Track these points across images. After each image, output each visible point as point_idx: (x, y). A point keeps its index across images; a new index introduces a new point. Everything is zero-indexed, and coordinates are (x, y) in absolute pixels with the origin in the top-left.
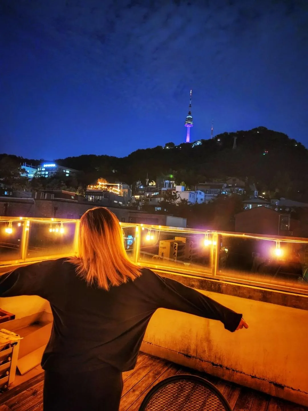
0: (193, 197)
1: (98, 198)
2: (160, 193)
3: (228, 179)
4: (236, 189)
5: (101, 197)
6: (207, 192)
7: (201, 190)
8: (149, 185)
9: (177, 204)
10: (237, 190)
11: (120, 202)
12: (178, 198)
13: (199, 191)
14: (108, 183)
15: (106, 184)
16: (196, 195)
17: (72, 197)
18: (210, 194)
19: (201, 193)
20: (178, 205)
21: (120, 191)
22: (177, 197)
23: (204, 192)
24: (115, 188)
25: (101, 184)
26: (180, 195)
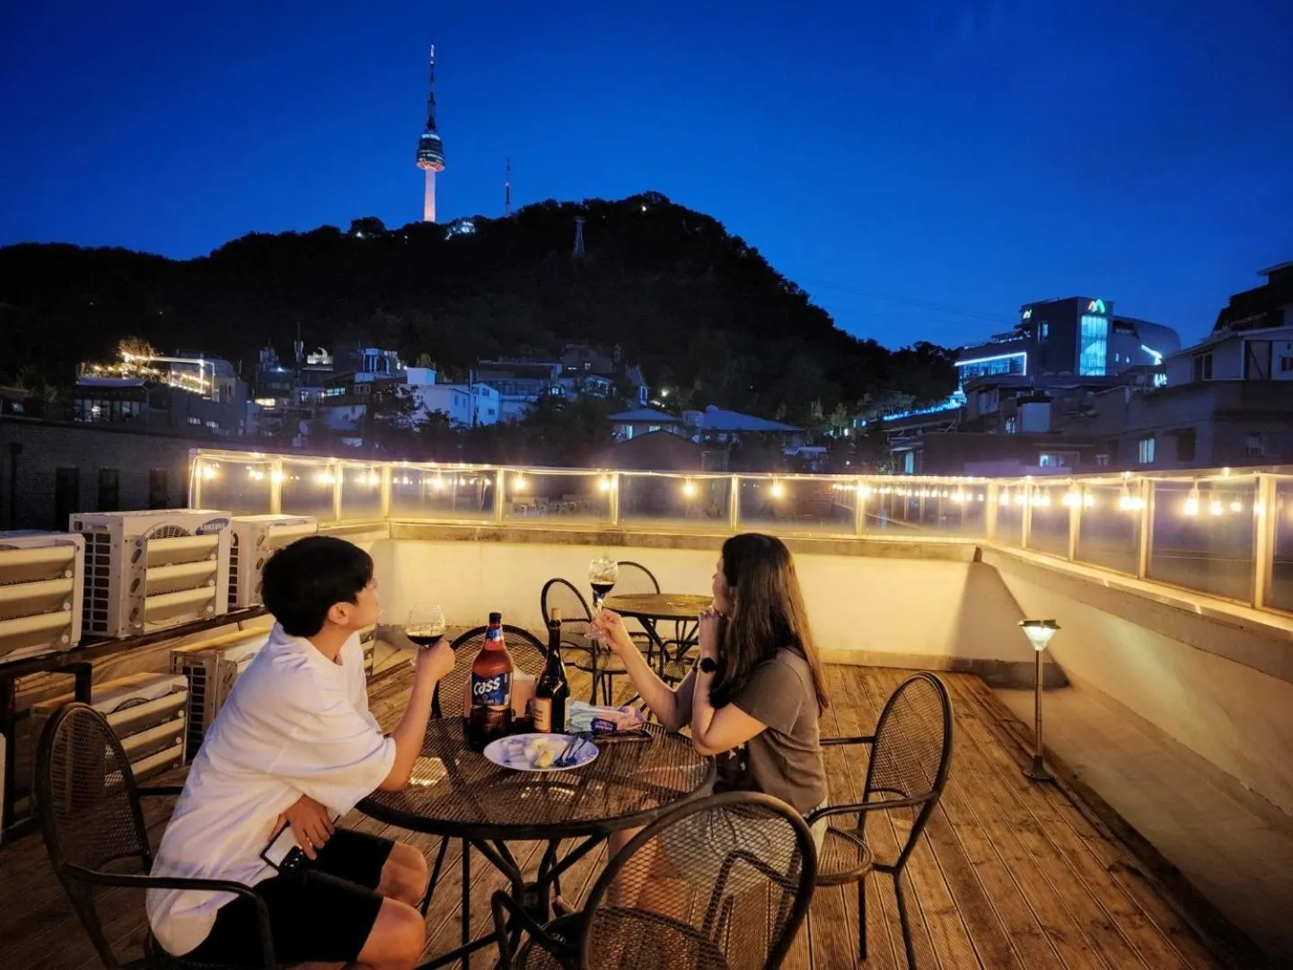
0: (464, 405)
1: (125, 410)
2: (350, 391)
3: (567, 351)
4: (591, 379)
5: (136, 406)
6: (507, 387)
7: (485, 383)
8: (309, 362)
9: (417, 426)
10: (595, 384)
11: (211, 420)
12: (418, 408)
13: (482, 386)
14: (161, 356)
15: (152, 358)
16: (475, 398)
17: (16, 406)
18: (517, 394)
19: (488, 392)
20: (417, 430)
21: (207, 383)
22: (416, 405)
23: (497, 389)
24: (188, 374)
25: (132, 361)
26: (422, 398)
